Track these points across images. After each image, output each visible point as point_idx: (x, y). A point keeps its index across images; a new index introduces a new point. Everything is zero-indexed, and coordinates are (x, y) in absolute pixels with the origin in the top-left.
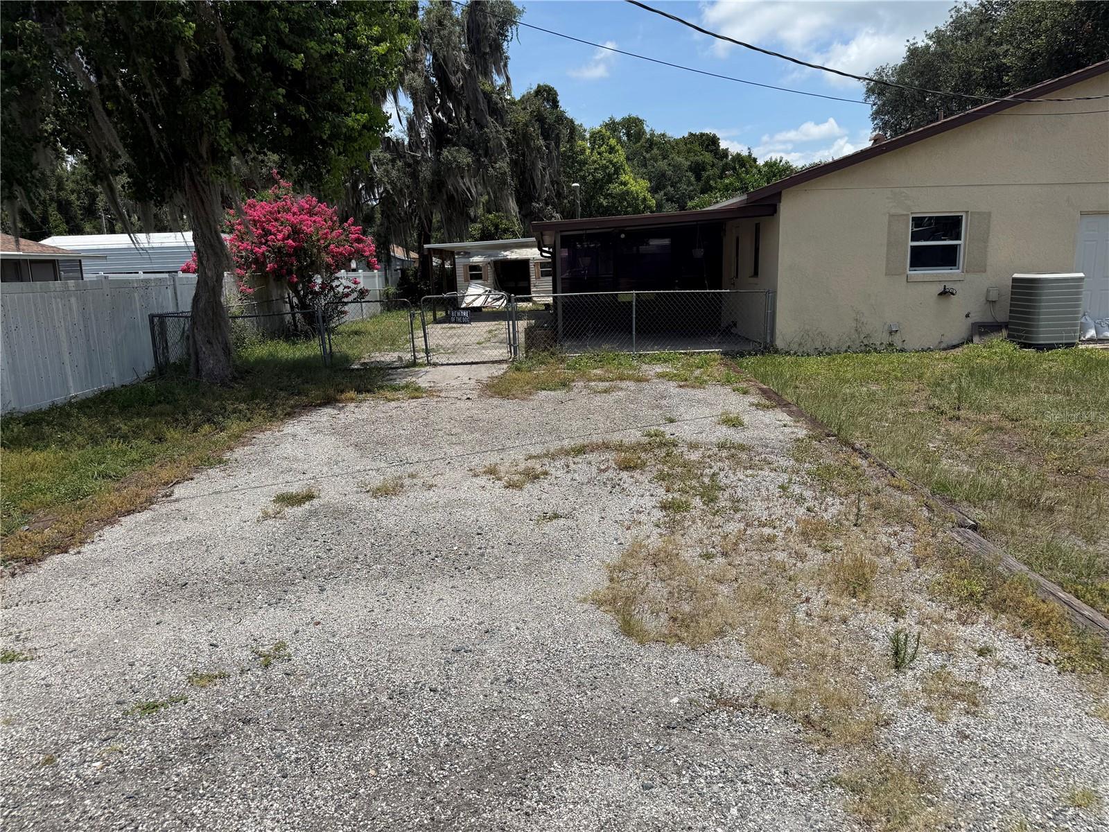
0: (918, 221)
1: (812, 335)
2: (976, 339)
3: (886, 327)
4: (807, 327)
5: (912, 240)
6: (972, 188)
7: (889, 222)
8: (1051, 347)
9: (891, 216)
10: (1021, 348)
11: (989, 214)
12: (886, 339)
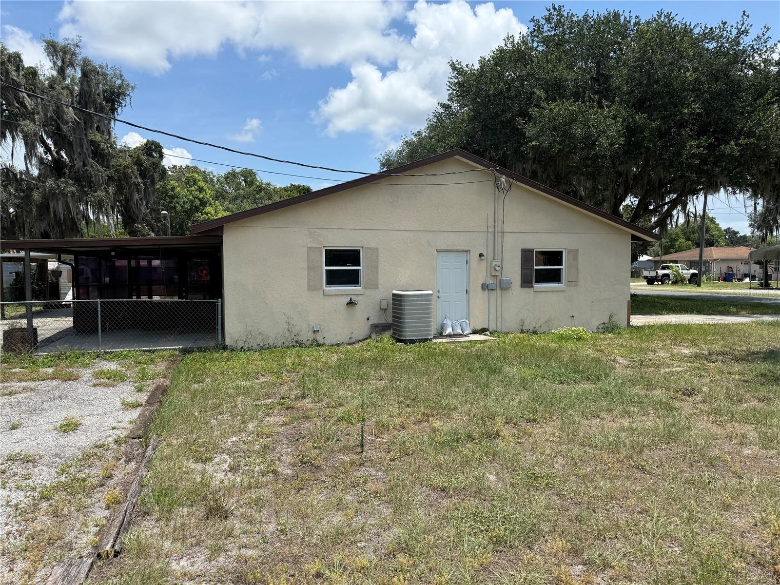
0: (328, 252)
1: (254, 335)
2: (373, 336)
3: (311, 327)
4: (250, 328)
5: (326, 265)
6: (364, 231)
7: (308, 252)
8: (412, 342)
9: (309, 248)
10: (396, 342)
11: (377, 249)
12: (311, 336)
